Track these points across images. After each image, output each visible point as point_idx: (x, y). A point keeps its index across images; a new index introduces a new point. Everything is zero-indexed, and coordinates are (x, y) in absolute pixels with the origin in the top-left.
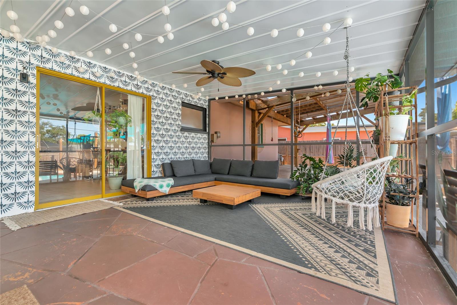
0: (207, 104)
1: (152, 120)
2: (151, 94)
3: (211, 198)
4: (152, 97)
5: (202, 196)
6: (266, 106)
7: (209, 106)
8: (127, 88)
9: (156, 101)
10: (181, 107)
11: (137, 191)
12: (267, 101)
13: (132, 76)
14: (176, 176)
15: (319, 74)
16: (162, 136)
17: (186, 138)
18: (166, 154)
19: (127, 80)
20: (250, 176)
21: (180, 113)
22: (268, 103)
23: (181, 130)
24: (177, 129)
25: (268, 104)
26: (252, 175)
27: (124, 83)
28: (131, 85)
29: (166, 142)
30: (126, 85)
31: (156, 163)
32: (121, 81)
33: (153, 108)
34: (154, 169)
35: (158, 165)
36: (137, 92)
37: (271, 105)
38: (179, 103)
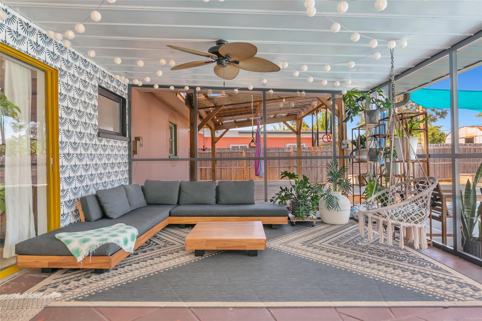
0: (126, 92)
1: (60, 116)
2: (58, 65)
3: (224, 246)
4: (59, 72)
5: (206, 245)
6: (213, 105)
7: (129, 95)
8: (20, 47)
9: (65, 80)
10: (97, 94)
11: (80, 259)
12: (214, 98)
13: (28, 24)
14: (110, 218)
15: (311, 79)
16: (75, 145)
17: (104, 148)
18: (80, 179)
19: (21, 32)
20: (215, 203)
21: (97, 104)
22: (216, 100)
23: (99, 135)
24: (93, 132)
25: (215, 102)
26: (219, 202)
27: (15, 36)
28: (26, 43)
29: (80, 157)
30: (19, 42)
31: (67, 199)
32: (10, 30)
33: (61, 94)
34: (64, 210)
35: (70, 201)
36: (37, 58)
37: (219, 104)
38: (95, 86)
